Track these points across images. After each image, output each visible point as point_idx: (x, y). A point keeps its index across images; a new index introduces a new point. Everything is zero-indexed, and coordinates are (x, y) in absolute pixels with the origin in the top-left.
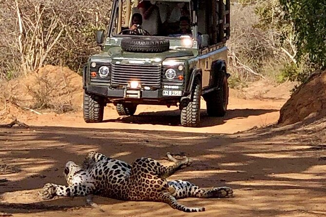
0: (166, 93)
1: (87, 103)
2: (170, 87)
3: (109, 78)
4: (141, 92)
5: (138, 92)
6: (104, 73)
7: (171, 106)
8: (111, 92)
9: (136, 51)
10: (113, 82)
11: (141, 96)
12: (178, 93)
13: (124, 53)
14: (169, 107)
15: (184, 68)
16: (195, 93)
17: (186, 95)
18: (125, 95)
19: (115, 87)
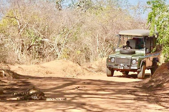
0: (132, 68)
1: (107, 70)
2: (134, 66)
3: (114, 62)
4: (124, 67)
5: (123, 67)
6: (113, 60)
7: (135, 72)
8: (115, 67)
9: (124, 54)
10: (116, 63)
11: (124, 68)
12: (136, 68)
13: (120, 54)
14: (134, 72)
15: (138, 60)
16: (142, 68)
17: (139, 69)
18: (118, 68)
19: (116, 65)
